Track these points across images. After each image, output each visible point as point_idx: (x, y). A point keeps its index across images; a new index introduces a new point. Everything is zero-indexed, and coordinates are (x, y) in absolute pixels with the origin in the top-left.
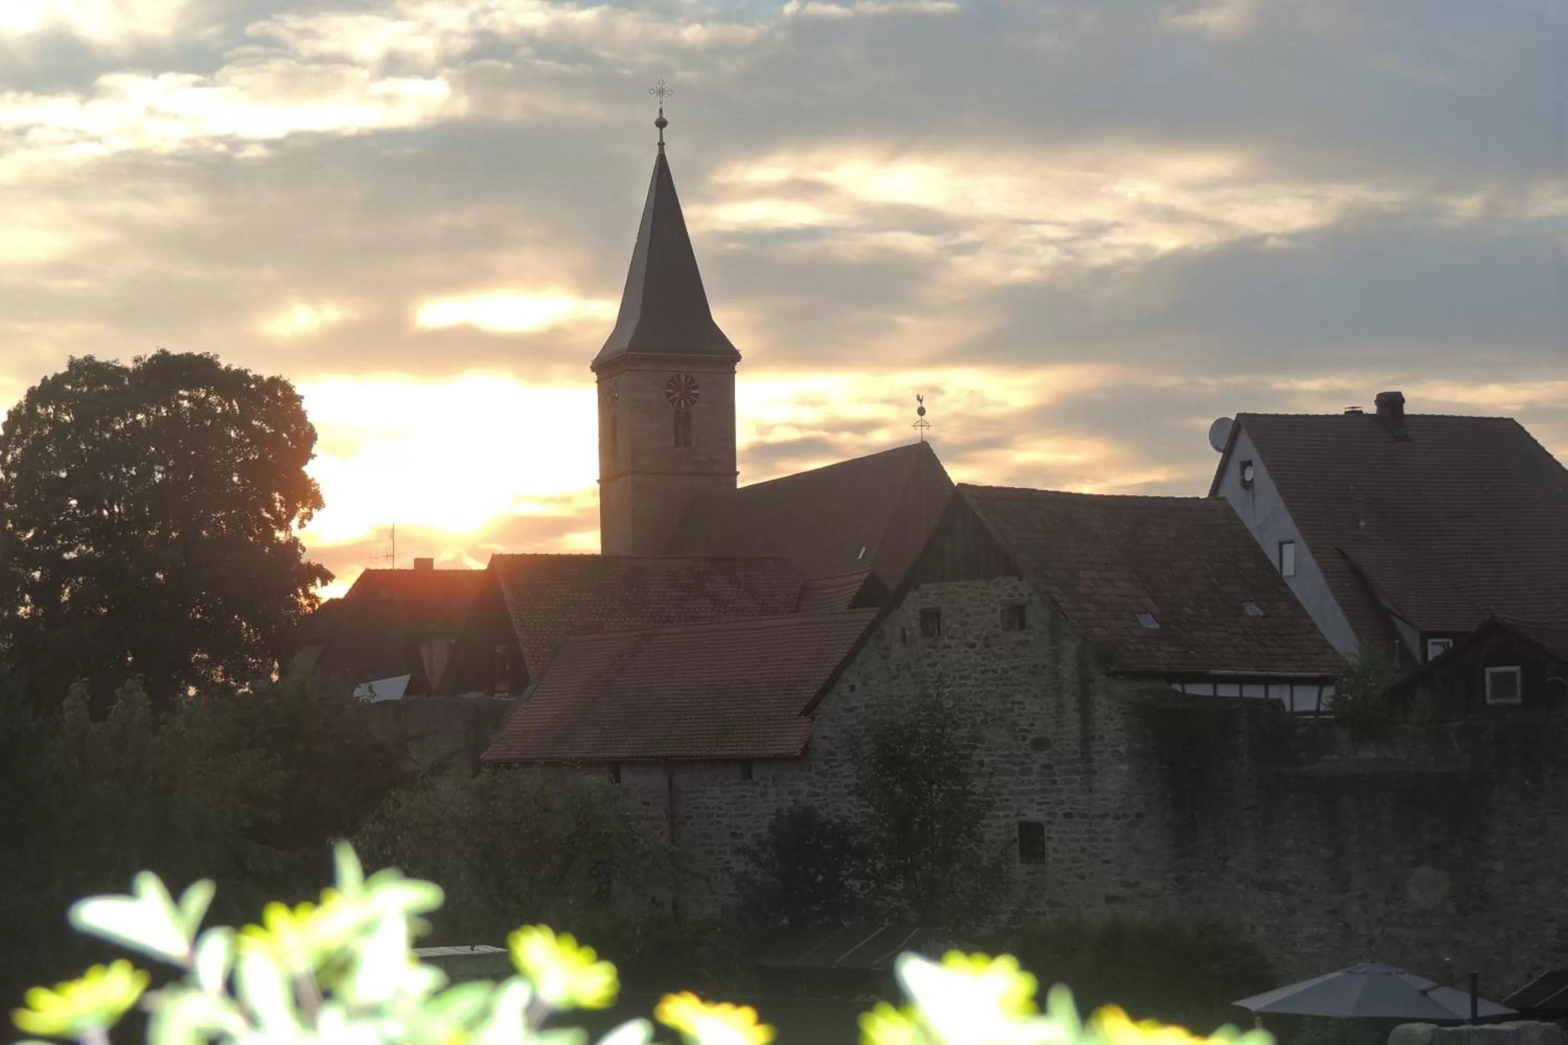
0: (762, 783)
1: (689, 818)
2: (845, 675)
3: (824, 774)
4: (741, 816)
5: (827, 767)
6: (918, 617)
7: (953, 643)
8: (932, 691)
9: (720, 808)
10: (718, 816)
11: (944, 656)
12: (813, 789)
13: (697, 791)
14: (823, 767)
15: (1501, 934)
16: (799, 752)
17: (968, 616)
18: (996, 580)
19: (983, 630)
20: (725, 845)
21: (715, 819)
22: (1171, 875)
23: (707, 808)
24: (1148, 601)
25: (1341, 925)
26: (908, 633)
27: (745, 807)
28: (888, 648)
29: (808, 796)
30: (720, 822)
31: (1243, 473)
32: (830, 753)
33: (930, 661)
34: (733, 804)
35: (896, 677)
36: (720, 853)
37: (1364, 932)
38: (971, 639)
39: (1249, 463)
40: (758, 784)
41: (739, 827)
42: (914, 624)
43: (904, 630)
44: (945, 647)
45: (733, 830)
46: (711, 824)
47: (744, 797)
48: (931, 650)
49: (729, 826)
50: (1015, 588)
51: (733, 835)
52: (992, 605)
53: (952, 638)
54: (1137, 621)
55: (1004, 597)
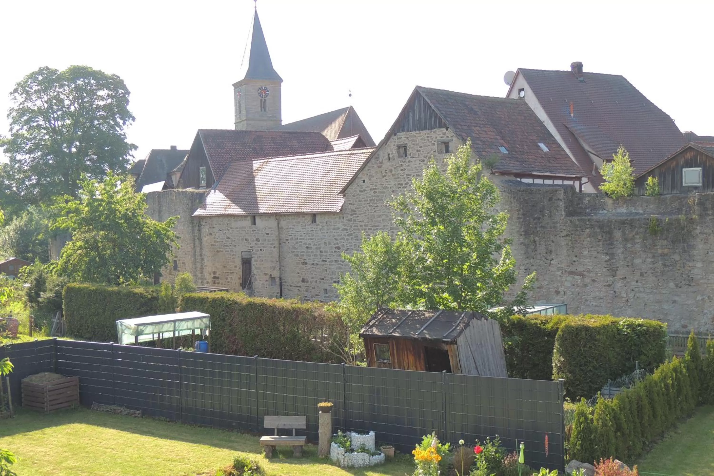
0: (321, 225)
1: (287, 240)
2: (360, 176)
3: (349, 220)
4: (311, 239)
5: (351, 217)
6: (396, 148)
7: (413, 160)
8: (402, 182)
9: (301, 236)
10: (300, 239)
11: (409, 166)
12: (345, 227)
13: (291, 228)
14: (350, 217)
15: (699, 298)
16: (339, 211)
17: (421, 147)
18: (435, 130)
19: (428, 153)
20: (304, 252)
21: (299, 240)
22: (523, 267)
23: (295, 235)
24: (502, 141)
25: (612, 292)
26: (391, 156)
27: (313, 235)
28: (381, 163)
29: (342, 230)
30: (301, 242)
31: (519, 94)
32: (353, 211)
33: (401, 168)
34: (307, 234)
35: (385, 176)
36: (301, 256)
37: (625, 296)
38: (423, 158)
39: (523, 90)
40: (318, 225)
41: (310, 244)
42: (394, 151)
43: (389, 155)
44: (409, 162)
45: (307, 245)
46: (297, 243)
47: (313, 231)
48: (402, 163)
49: (305, 244)
50: (444, 134)
51: (307, 248)
52: (433, 142)
53: (412, 157)
54: (499, 149)
55: (439, 138)
